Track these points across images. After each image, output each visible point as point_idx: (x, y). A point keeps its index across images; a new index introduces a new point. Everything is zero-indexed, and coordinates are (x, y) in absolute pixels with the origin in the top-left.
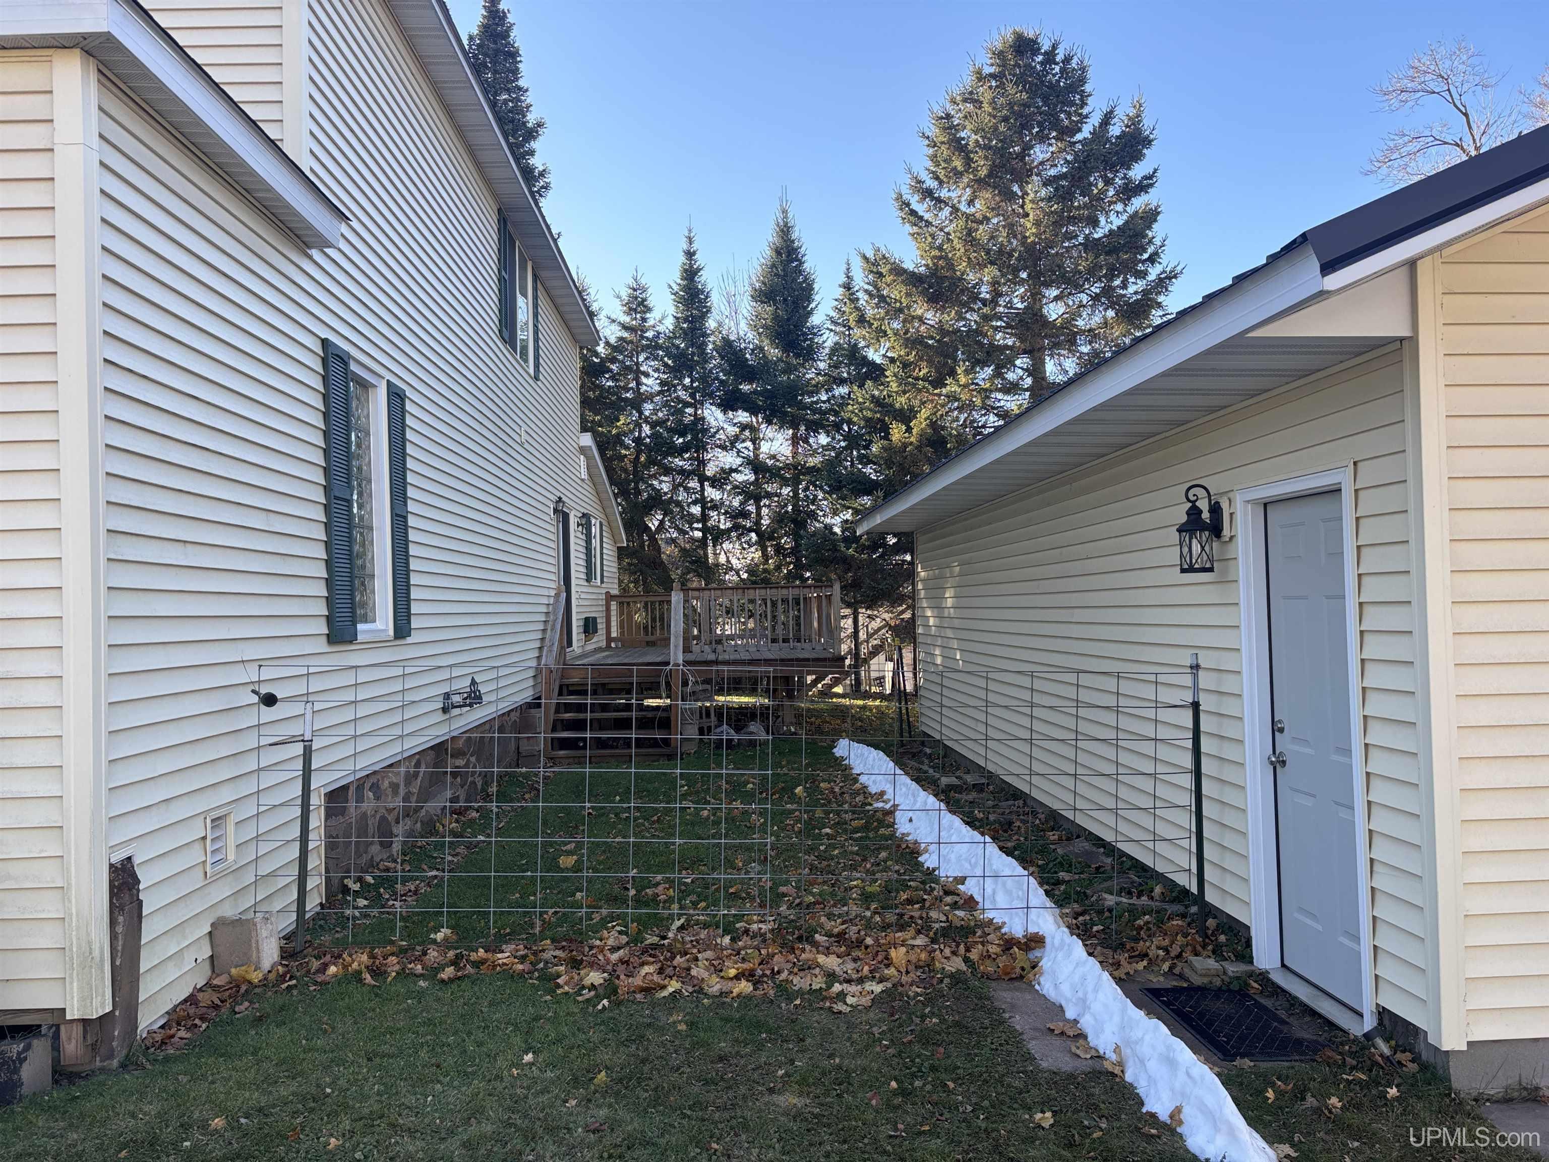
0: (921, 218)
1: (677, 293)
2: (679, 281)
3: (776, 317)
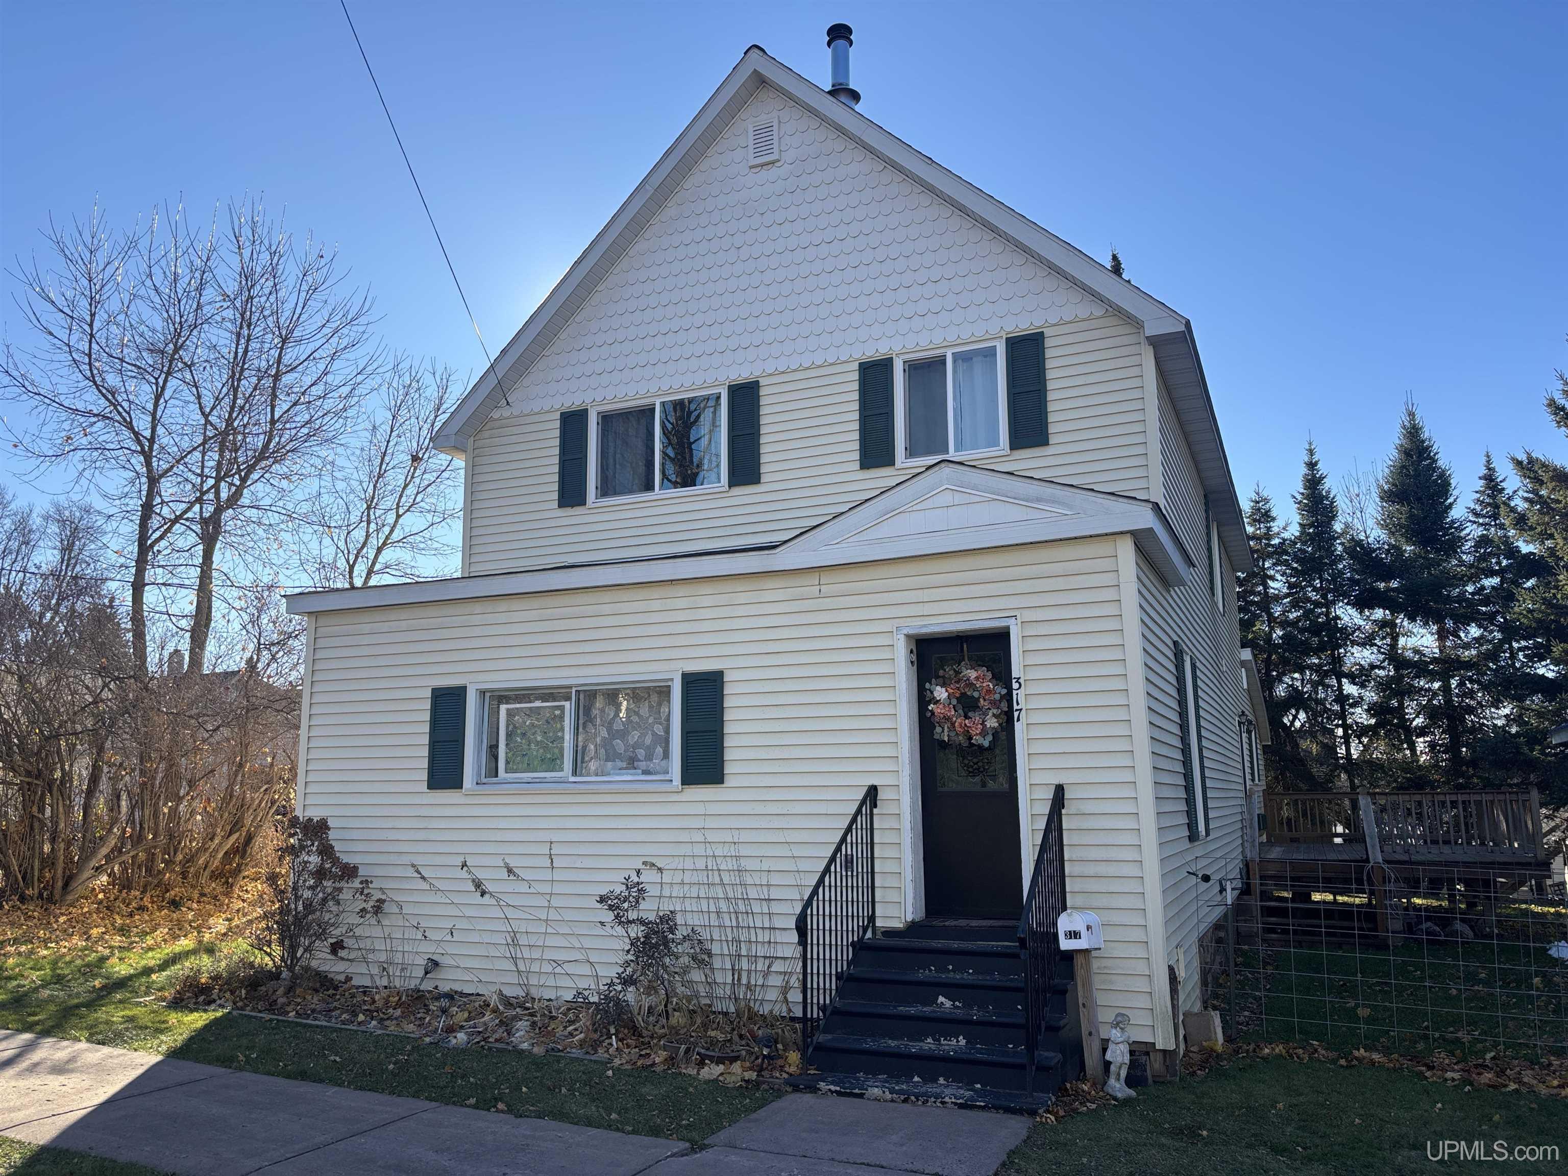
1: (1301, 502)
2: (1302, 491)
3: (1411, 517)
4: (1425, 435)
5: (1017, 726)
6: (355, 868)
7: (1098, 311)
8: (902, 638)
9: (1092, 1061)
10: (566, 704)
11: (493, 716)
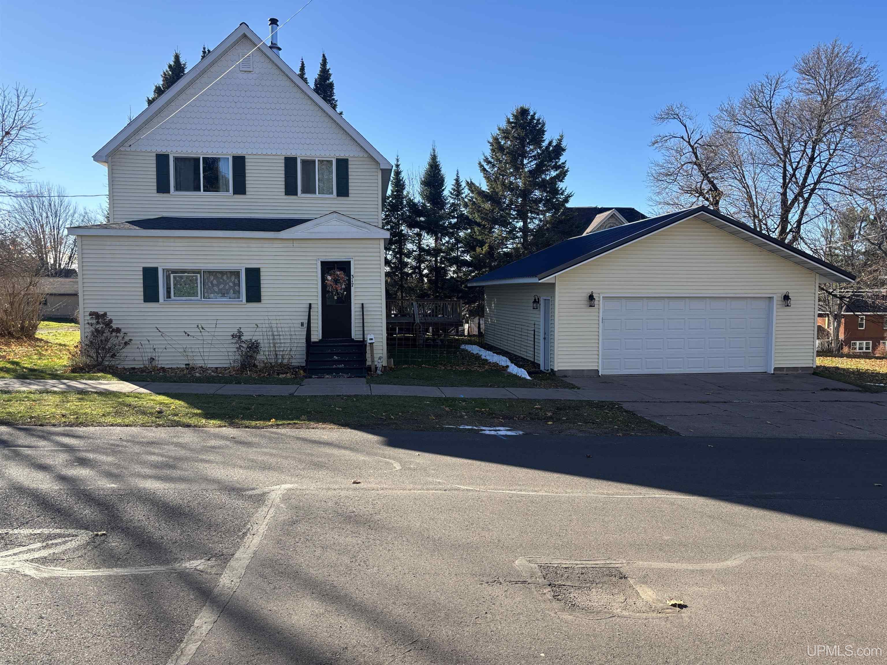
0: (487, 171)
3: (431, 193)
4: (438, 160)
5: (352, 288)
6: (120, 330)
7: (366, 156)
8: (320, 262)
9: (373, 368)
10: (199, 275)
11: (168, 278)
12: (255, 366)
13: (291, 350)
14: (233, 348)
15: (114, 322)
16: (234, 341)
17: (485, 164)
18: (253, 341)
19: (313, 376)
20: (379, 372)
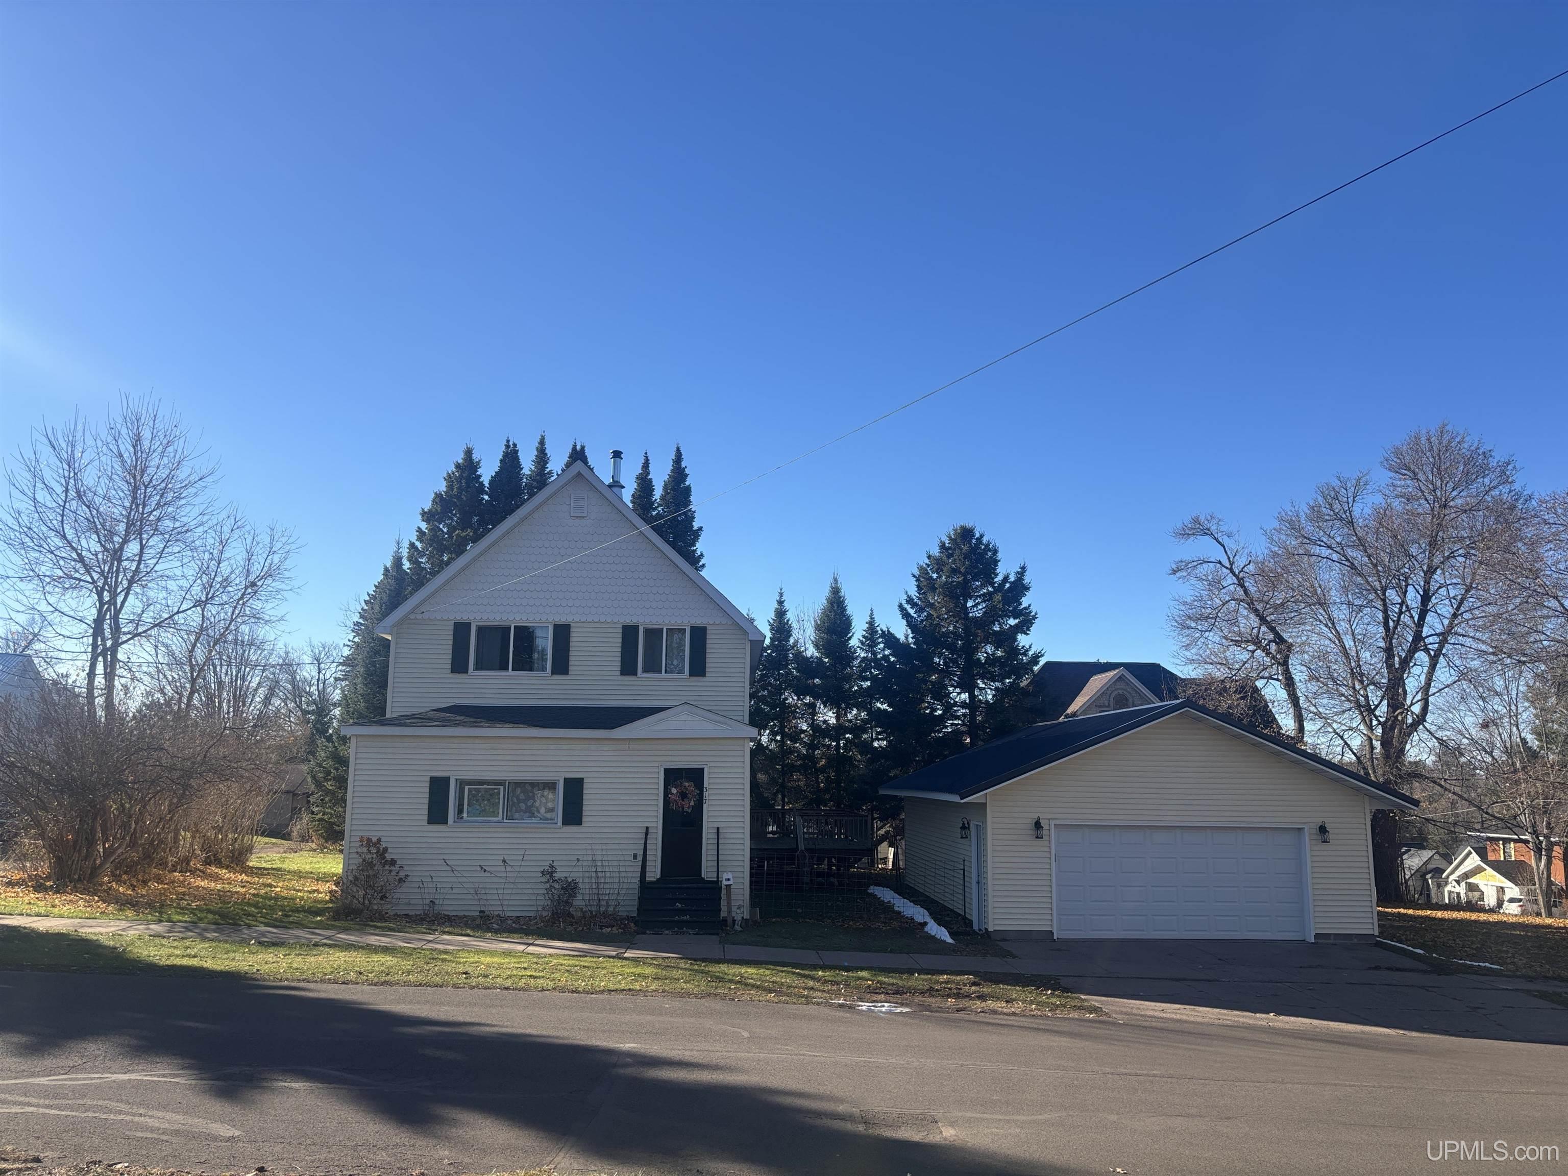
0: (912, 617)
1: (773, 624)
2: (774, 617)
4: (842, 593)
5: (705, 806)
6: (396, 862)
7: (730, 622)
8: (663, 769)
9: (730, 921)
10: (502, 788)
11: (462, 791)
12: (570, 915)
13: (618, 894)
14: (541, 889)
15: (390, 850)
16: (544, 880)
17: (908, 607)
18: (570, 880)
19: (648, 932)
20: (738, 928)
